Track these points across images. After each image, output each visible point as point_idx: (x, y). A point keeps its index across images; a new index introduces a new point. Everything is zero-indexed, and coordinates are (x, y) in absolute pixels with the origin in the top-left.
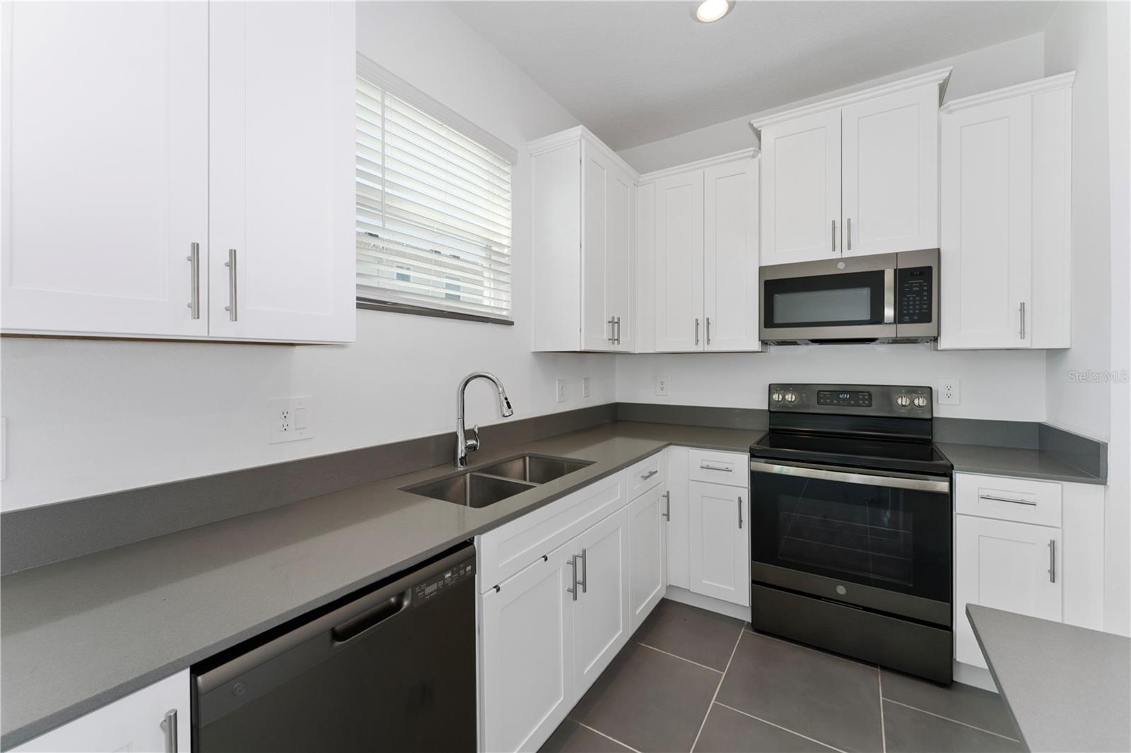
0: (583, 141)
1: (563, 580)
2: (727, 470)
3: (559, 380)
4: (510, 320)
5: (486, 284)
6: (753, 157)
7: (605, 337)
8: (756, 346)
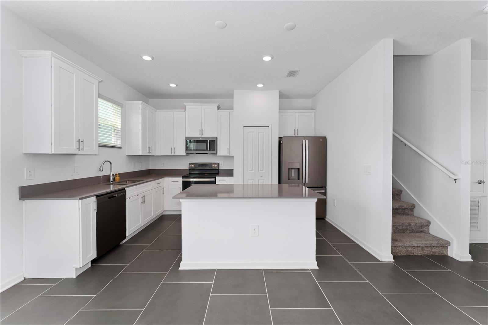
0: (142, 105)
1: (140, 200)
2: (178, 182)
3: (134, 163)
4: (121, 147)
5: (113, 135)
6: (184, 112)
7: (148, 152)
8: (185, 154)
